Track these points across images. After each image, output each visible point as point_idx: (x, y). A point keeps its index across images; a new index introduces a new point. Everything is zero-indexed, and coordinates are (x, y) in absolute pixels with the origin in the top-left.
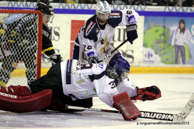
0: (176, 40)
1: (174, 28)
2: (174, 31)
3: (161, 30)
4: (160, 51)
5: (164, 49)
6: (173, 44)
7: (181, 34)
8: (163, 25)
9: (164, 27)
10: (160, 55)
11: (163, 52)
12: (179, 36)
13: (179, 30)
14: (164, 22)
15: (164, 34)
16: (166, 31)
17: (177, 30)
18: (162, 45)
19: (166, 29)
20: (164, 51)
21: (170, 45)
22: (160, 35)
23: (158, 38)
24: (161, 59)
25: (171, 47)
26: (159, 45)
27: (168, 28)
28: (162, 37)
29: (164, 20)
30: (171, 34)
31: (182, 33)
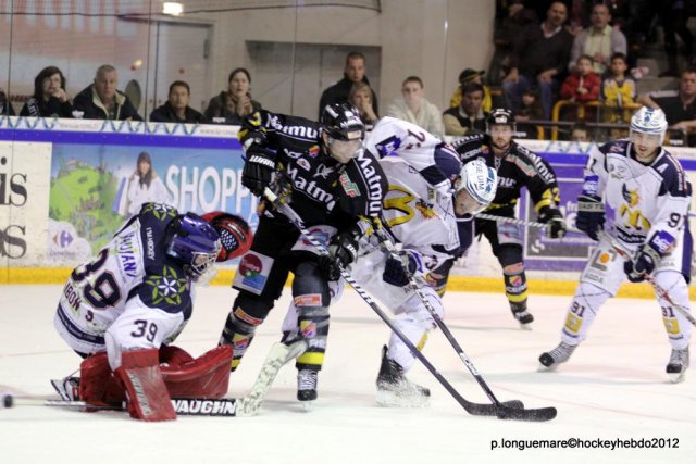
0: (129, 203)
1: (125, 172)
2: (124, 180)
3: (93, 178)
4: (90, 229)
5: (100, 224)
6: (122, 212)
7: (142, 187)
8: (99, 165)
9: (101, 170)
10: (90, 239)
11: (97, 231)
12: (137, 194)
13: (137, 178)
14: (101, 159)
15: (100, 188)
16: (106, 181)
17: (132, 179)
18: (96, 214)
19: (106, 175)
20: (102, 229)
21: (115, 214)
22: (91, 191)
23: (87, 197)
24: (93, 249)
25: (118, 218)
26: (89, 213)
27: (111, 174)
28: (96, 195)
29: (101, 152)
30: (118, 187)
31: (145, 186)
